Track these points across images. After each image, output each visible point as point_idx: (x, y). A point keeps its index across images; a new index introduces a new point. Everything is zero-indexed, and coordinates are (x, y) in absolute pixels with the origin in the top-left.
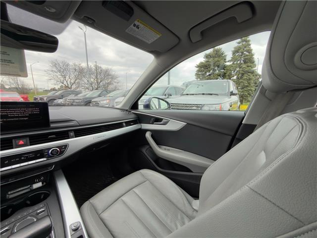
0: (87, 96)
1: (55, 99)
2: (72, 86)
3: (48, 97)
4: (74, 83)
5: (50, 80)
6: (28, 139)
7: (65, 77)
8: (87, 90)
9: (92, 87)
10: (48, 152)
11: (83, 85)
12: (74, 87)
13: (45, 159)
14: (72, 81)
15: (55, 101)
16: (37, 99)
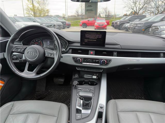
0: (149, 21)
1: (124, 24)
2: (139, 11)
3: (120, 22)
4: (142, 8)
5: (125, 7)
6: (94, 52)
7: (136, 4)
8: (152, 14)
9: (158, 10)
10: (101, 61)
11: (150, 9)
12: (141, 12)
13: (99, 65)
14: (141, 7)
15: (124, 25)
16: (114, 23)
